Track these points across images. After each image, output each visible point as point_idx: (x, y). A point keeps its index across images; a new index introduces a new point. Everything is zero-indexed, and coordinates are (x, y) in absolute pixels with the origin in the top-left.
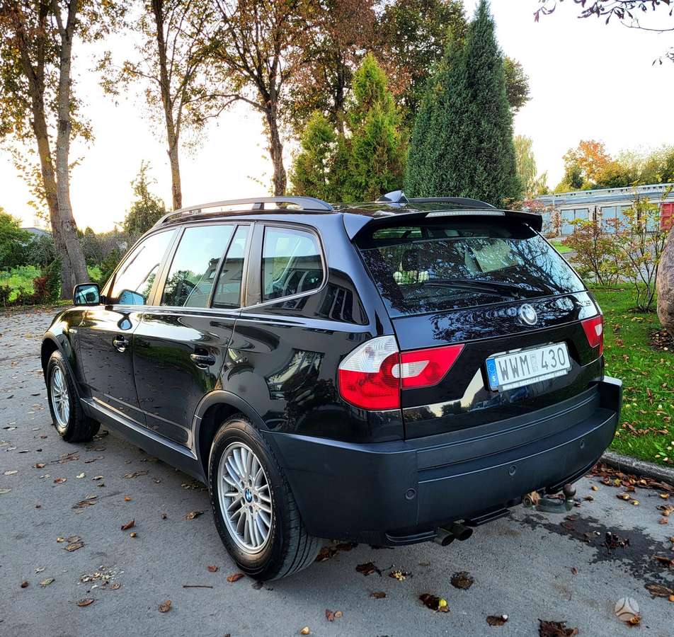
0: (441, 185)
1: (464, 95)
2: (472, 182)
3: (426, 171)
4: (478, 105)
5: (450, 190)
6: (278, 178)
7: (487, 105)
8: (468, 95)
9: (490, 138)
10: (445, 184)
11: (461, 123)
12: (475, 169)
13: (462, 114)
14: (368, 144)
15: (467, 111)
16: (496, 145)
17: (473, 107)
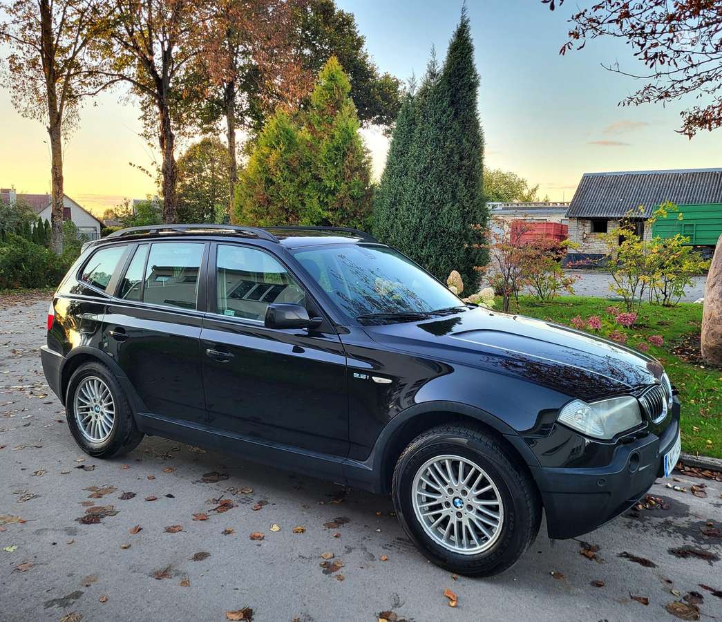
0: (425, 198)
1: (448, 113)
2: (454, 197)
3: (409, 182)
4: (459, 123)
5: (434, 202)
6: (168, 169)
7: (467, 125)
8: (451, 113)
9: (470, 156)
10: (428, 197)
11: (445, 138)
12: (457, 185)
13: (447, 130)
14: (337, 149)
15: (451, 128)
16: (474, 164)
17: (456, 125)
